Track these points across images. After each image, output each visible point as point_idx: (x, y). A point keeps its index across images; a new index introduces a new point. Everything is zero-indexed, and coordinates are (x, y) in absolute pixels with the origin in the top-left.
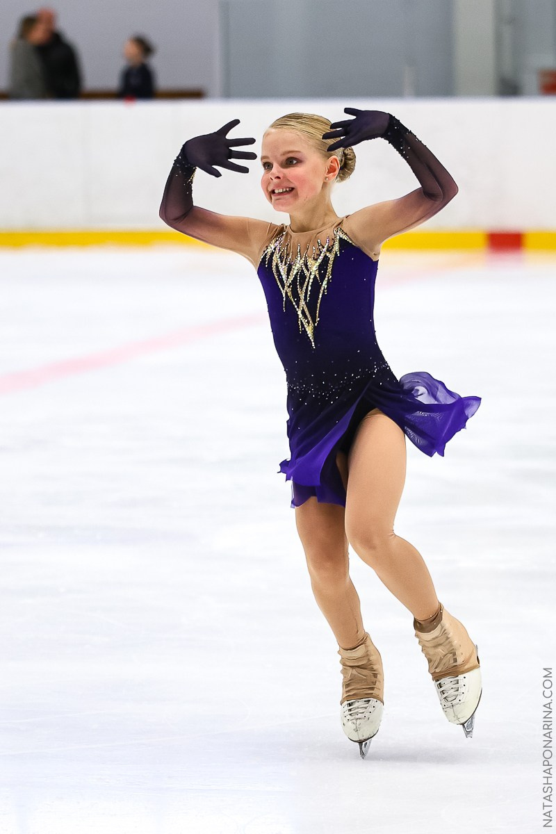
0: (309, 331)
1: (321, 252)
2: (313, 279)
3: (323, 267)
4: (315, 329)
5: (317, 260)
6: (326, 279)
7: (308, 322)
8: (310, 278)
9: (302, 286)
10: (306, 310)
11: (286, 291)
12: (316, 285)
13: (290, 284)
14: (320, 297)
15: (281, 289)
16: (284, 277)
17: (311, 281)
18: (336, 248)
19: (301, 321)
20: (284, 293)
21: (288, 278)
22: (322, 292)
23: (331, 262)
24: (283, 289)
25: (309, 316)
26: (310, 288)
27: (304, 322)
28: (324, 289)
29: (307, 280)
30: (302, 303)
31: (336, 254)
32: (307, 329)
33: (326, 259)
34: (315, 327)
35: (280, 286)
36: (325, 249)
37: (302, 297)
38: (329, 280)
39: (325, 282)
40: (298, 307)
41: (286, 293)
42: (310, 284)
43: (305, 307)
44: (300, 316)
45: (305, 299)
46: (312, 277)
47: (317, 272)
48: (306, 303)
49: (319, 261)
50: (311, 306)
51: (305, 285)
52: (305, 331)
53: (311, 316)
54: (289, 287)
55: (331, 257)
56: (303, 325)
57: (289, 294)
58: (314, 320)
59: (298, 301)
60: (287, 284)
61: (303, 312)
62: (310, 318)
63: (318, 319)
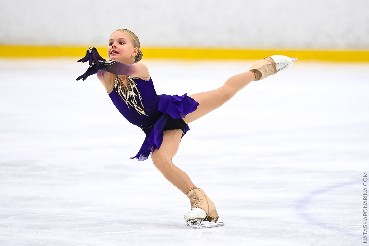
0: (143, 112)
1: (130, 87)
2: (135, 97)
3: (135, 92)
4: (145, 112)
7: (141, 111)
10: (138, 107)
11: (127, 102)
12: (137, 99)
13: (128, 100)
15: (125, 102)
16: (125, 97)
17: (134, 98)
18: (134, 82)
19: (139, 112)
20: (127, 103)
22: (140, 99)
23: (136, 88)
24: (126, 101)
25: (140, 108)
26: (135, 101)
27: (139, 111)
30: (135, 105)
31: (136, 85)
32: (142, 113)
33: (134, 88)
36: (131, 86)
37: (134, 103)
39: (139, 95)
40: (134, 107)
41: (128, 103)
42: (135, 99)
43: (137, 106)
44: (136, 109)
45: (136, 104)
47: (135, 94)
48: (137, 105)
49: (133, 90)
50: (139, 104)
52: (142, 114)
54: (128, 101)
55: (135, 86)
56: (140, 112)
57: (129, 103)
58: (143, 109)
59: (133, 105)
60: (127, 100)
61: (137, 108)
62: (141, 109)
63: (144, 108)
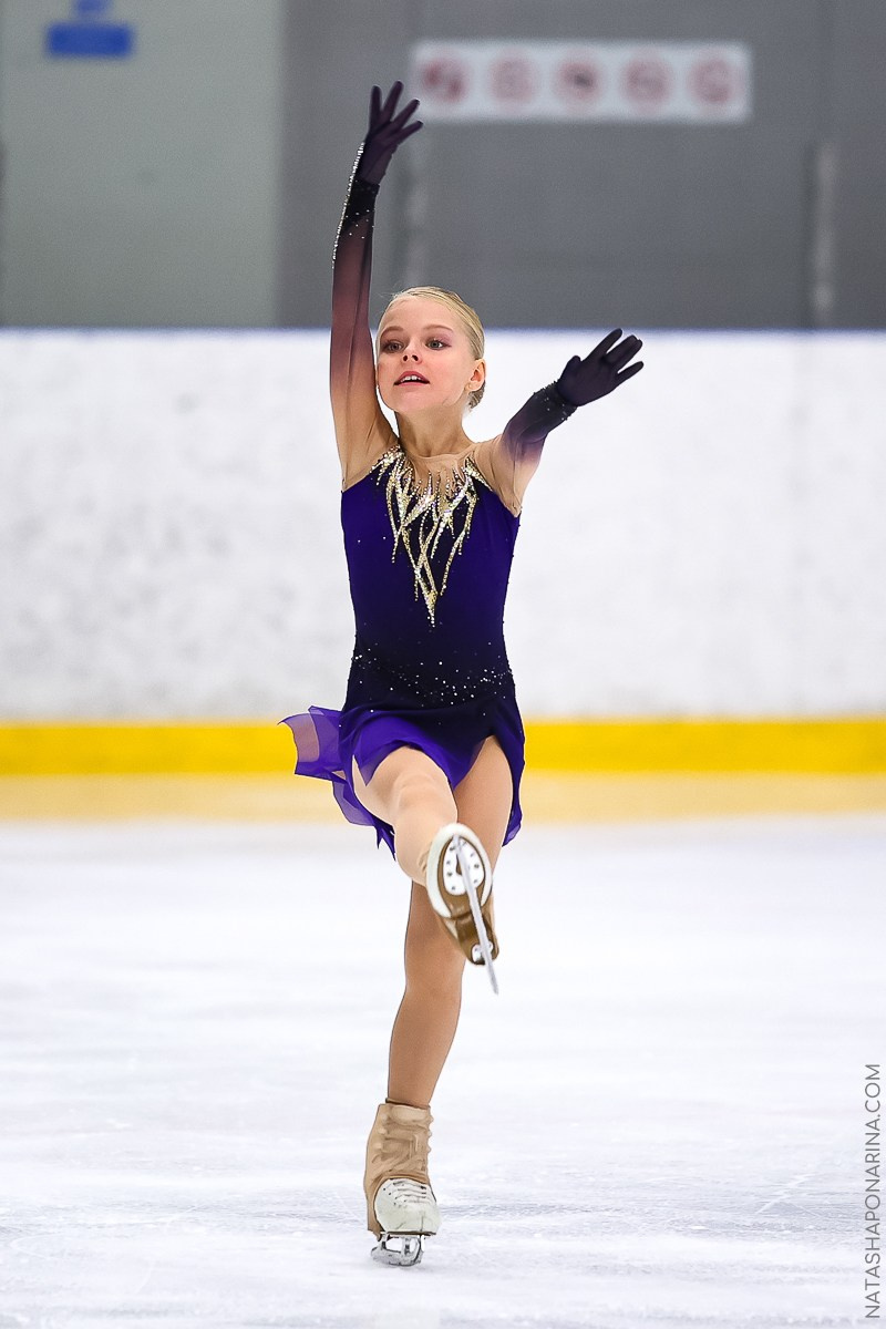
0: (430, 599)
2: (445, 529)
3: (459, 516)
4: (439, 601)
5: (451, 501)
6: (463, 533)
7: (429, 588)
8: (439, 526)
9: (426, 533)
10: (429, 572)
11: (400, 533)
12: (447, 539)
13: (409, 526)
14: (452, 554)
15: (394, 529)
16: (402, 513)
17: (441, 530)
19: (419, 584)
20: (396, 535)
21: (407, 515)
22: (454, 550)
23: (471, 509)
24: (397, 528)
25: (431, 578)
26: (436, 542)
27: (422, 585)
28: (458, 548)
29: (435, 528)
30: (423, 558)
32: (426, 596)
33: (463, 505)
34: (438, 596)
35: (393, 524)
37: (424, 548)
38: (466, 535)
39: (461, 538)
40: (416, 563)
41: (401, 537)
42: (439, 534)
43: (427, 566)
44: (417, 572)
45: (429, 553)
46: (443, 525)
47: (451, 521)
48: (429, 559)
49: (456, 502)
50: (437, 564)
51: (432, 534)
52: (422, 600)
53: (434, 579)
54: (407, 528)
55: (472, 501)
56: (420, 590)
57: (404, 539)
58: (439, 588)
59: (417, 554)
60: (404, 524)
61: (423, 572)
62: (432, 582)
63: (445, 587)
